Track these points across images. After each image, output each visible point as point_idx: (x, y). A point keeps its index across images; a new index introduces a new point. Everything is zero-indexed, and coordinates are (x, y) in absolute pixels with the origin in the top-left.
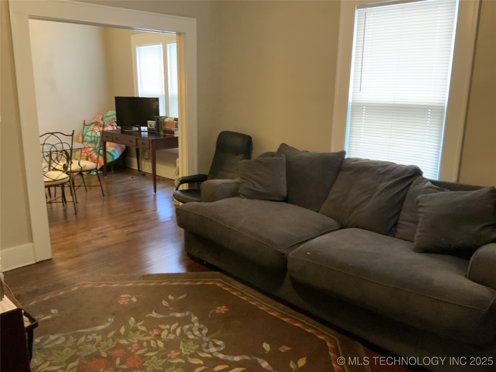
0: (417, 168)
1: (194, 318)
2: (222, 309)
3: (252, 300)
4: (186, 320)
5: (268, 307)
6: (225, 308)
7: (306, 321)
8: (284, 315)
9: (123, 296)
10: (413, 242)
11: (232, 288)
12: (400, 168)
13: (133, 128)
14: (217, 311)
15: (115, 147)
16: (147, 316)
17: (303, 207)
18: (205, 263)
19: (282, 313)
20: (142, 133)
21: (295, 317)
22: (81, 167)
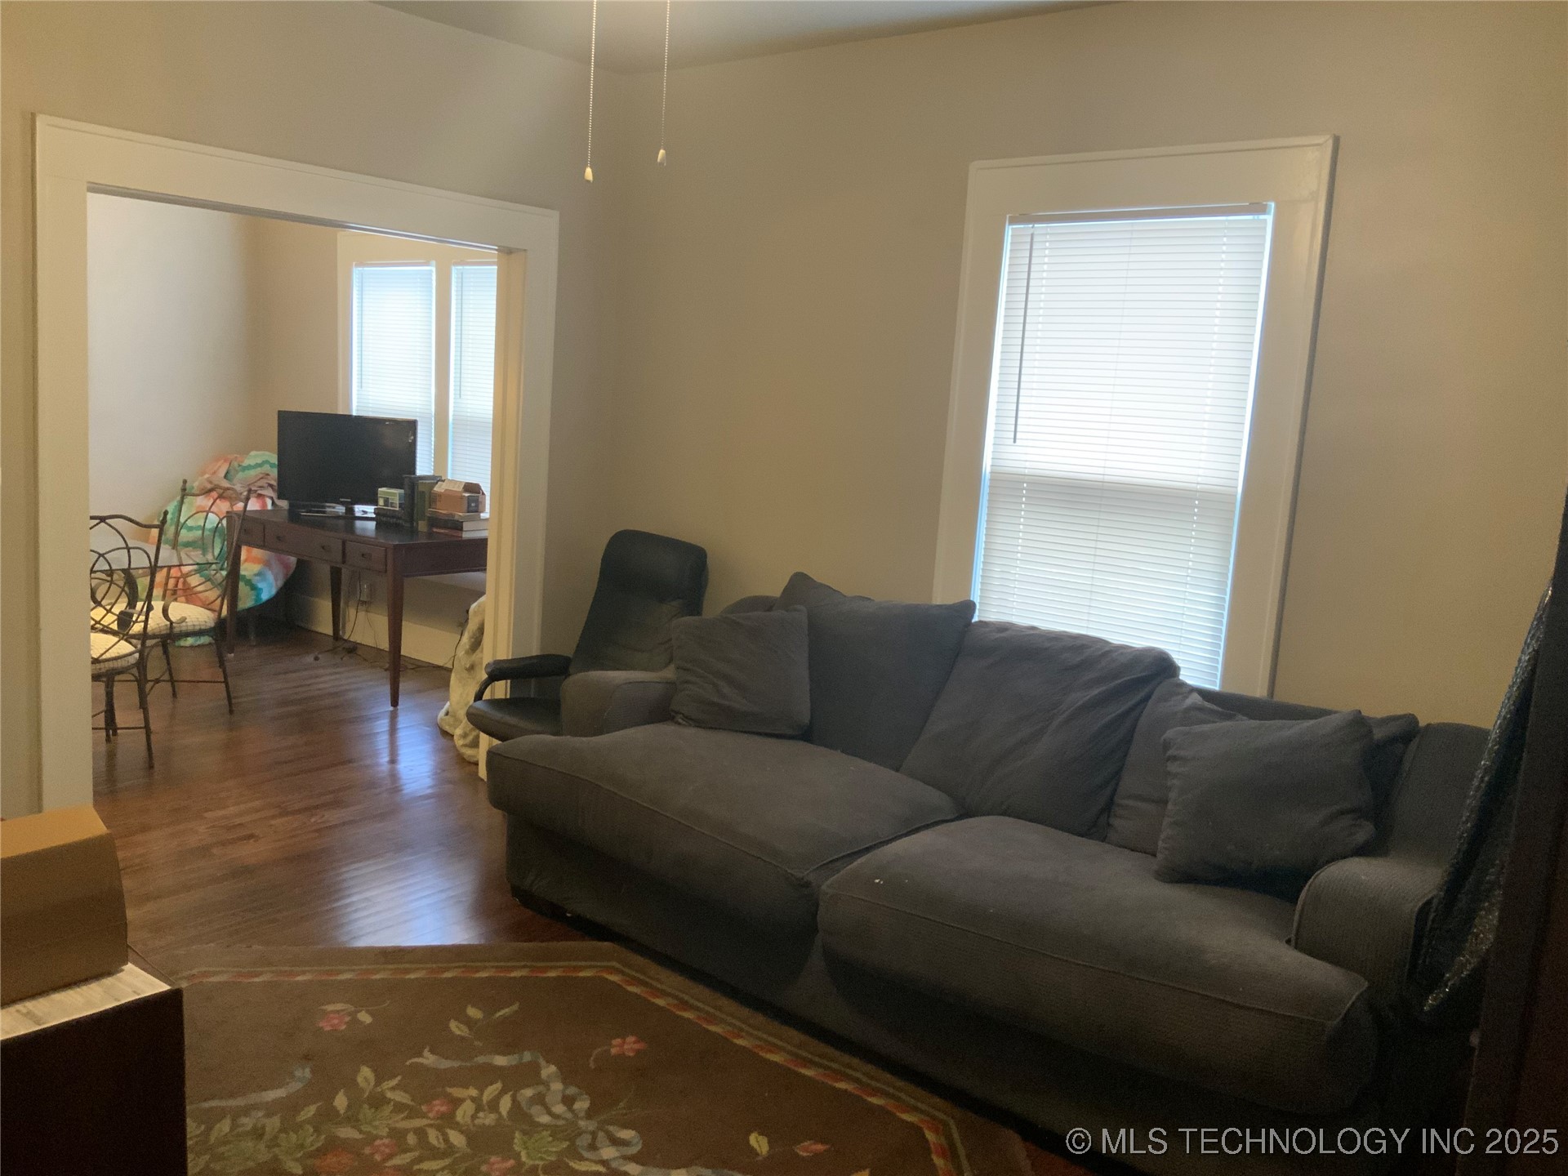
0: (1164, 656)
1: (549, 1070)
2: (628, 1045)
3: (711, 1019)
4: (525, 1075)
5: (760, 1039)
6: (635, 1043)
7: (865, 1074)
8: (804, 1059)
9: (330, 1008)
10: (1154, 855)
11: (651, 986)
12: (1122, 654)
13: (329, 507)
14: (614, 1051)
15: (267, 564)
16: (408, 1063)
17: (854, 754)
18: (569, 915)
19: (797, 1056)
20: (358, 523)
21: (834, 1066)
22: (172, 623)
